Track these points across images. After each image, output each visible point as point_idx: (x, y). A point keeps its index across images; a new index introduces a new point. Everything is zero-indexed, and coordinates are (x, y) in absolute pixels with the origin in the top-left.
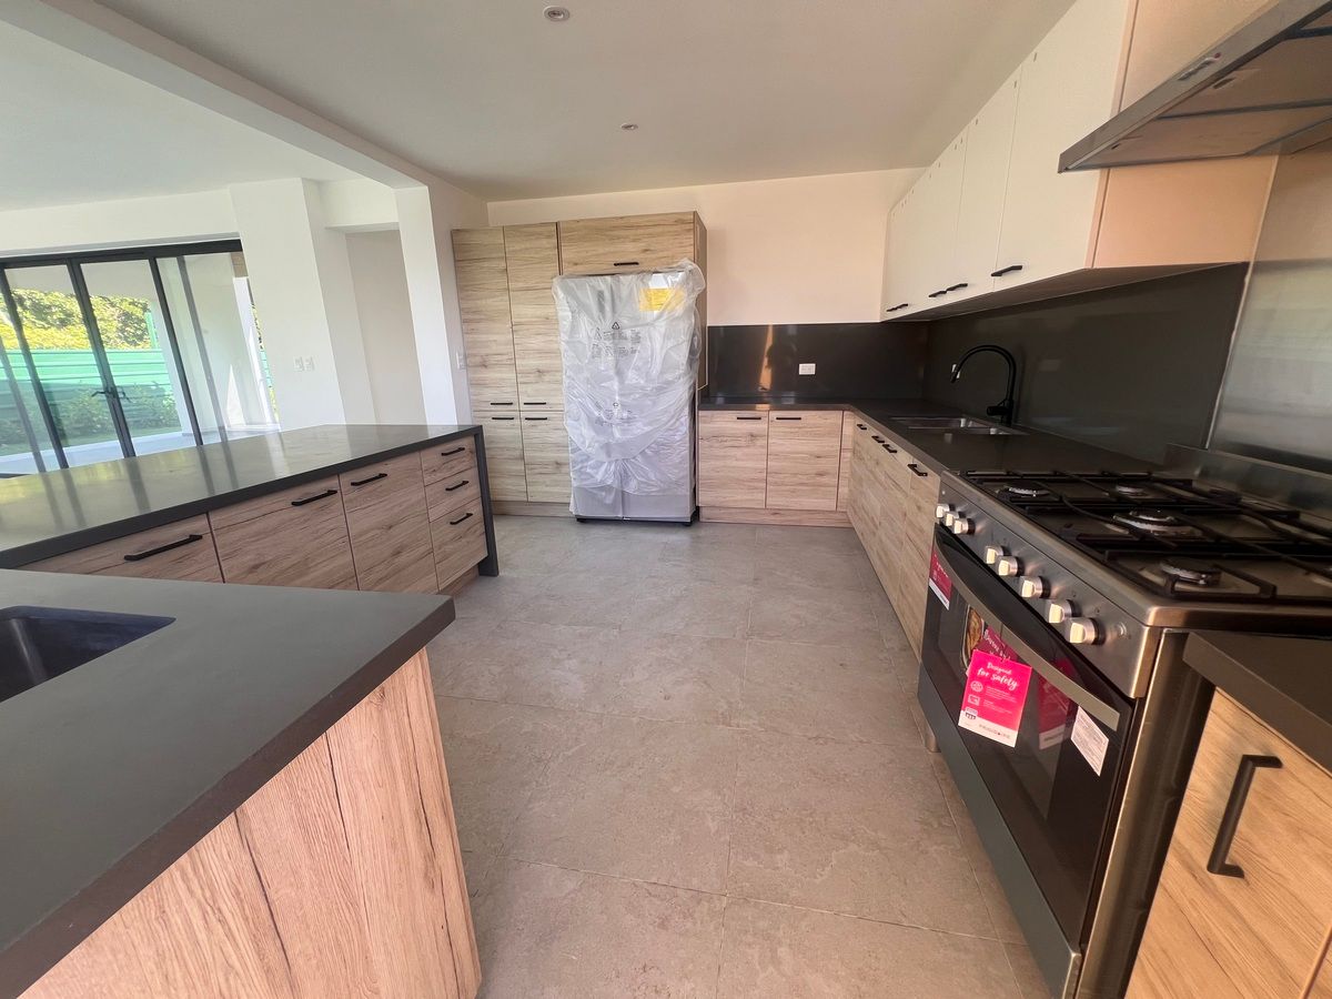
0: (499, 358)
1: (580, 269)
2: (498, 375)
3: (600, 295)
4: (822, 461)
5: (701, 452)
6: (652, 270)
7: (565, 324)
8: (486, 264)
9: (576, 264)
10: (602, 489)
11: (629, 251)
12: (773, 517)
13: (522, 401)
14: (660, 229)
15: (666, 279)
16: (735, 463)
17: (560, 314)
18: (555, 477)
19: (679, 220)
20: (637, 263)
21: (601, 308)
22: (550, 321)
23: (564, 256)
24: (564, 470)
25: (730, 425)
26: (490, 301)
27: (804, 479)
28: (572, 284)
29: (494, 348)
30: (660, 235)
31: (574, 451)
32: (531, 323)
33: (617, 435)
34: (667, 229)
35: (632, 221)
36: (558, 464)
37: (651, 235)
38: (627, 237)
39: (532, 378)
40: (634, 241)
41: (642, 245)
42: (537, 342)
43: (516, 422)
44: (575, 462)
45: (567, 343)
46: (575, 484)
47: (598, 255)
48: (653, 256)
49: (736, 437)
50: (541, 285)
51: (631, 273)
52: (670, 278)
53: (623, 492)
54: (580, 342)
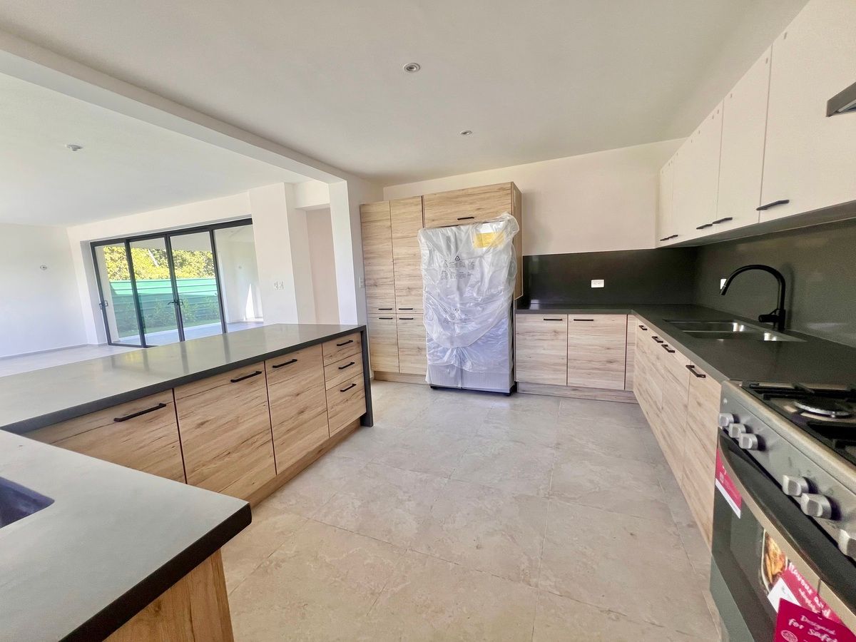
0: (385, 280)
1: (436, 223)
2: (383, 291)
3: (448, 239)
4: (612, 351)
5: (518, 343)
6: (483, 221)
7: (425, 258)
8: (378, 224)
9: (433, 220)
10: (447, 367)
11: (467, 210)
12: (573, 392)
13: (398, 308)
14: (488, 195)
15: (492, 227)
16: (543, 352)
17: (422, 252)
18: (417, 357)
19: (501, 188)
20: (473, 218)
21: (449, 247)
22: (417, 257)
23: (426, 216)
24: (423, 353)
25: (539, 324)
26: (380, 246)
27: (597, 365)
28: (430, 233)
29: (382, 275)
30: (488, 198)
31: (429, 341)
32: (404, 258)
33: (458, 330)
34: (493, 194)
35: (470, 191)
36: (420, 349)
37: (483, 199)
38: (466, 202)
39: (404, 293)
40: (471, 203)
41: (477, 206)
42: (408, 270)
43: (394, 321)
44: (429, 348)
45: (426, 270)
46: (429, 363)
47: (447, 214)
48: (484, 212)
49: (543, 333)
50: (411, 235)
51: (468, 224)
52: (494, 225)
53: (462, 370)
54: (434, 269)
